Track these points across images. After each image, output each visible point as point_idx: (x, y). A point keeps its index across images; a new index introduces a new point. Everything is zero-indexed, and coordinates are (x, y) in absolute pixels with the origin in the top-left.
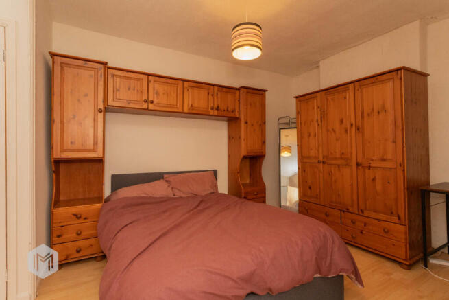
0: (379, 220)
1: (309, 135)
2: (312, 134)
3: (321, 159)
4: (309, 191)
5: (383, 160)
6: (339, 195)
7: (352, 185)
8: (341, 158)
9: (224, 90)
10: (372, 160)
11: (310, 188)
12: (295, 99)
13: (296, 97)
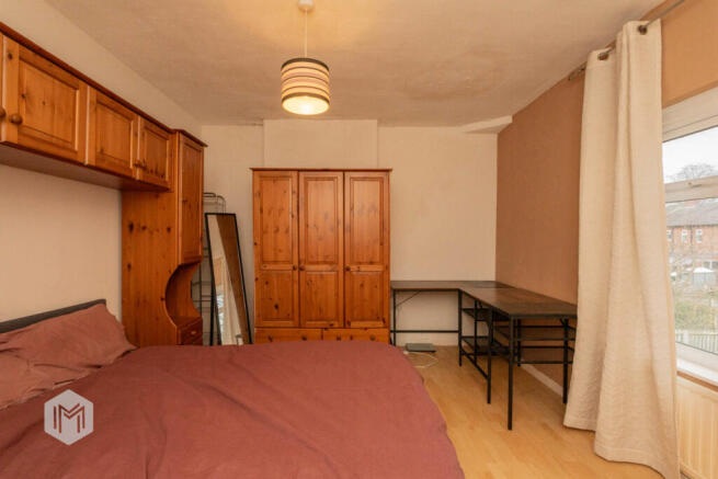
0: (366, 329)
1: (277, 231)
2: (282, 229)
3: (296, 264)
4: (275, 311)
5: (371, 263)
6: (321, 310)
7: (337, 295)
8: (325, 263)
9: (154, 127)
10: (360, 263)
11: (277, 307)
12: (251, 172)
13: (254, 170)
